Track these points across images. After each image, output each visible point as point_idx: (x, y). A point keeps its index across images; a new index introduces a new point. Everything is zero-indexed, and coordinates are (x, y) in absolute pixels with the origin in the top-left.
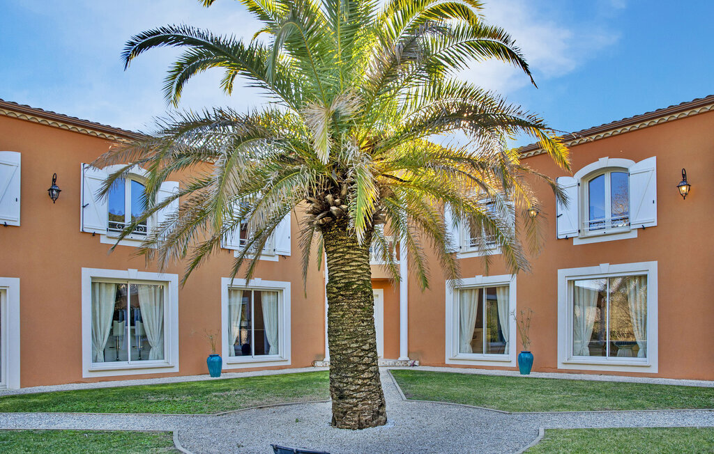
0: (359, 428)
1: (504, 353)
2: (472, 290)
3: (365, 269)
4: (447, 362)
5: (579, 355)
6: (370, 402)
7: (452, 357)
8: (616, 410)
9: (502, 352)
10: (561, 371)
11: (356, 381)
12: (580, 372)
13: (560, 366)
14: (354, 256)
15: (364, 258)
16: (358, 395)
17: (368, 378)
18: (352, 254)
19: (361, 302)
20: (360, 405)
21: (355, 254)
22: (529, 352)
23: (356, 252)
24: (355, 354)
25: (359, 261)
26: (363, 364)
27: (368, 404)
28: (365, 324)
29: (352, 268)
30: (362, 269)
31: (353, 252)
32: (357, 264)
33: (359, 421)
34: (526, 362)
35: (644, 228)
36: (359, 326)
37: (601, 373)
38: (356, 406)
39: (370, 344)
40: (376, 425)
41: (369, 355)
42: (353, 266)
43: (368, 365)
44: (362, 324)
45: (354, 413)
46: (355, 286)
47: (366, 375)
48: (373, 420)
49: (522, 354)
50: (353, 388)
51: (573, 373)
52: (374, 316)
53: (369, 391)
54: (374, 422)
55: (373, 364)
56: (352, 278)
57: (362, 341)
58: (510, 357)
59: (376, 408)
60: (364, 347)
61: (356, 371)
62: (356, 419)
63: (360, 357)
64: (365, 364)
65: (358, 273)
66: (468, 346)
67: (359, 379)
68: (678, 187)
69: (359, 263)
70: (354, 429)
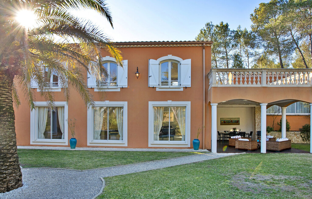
0: (8, 191)
1: (61, 139)
2: (45, 107)
3: (10, 100)
4: (31, 143)
5: (96, 139)
6: (14, 175)
7: (34, 141)
8: (123, 165)
9: (60, 138)
10: (89, 147)
11: (6, 164)
12: (97, 147)
13: (88, 144)
14: (4, 92)
15: (10, 93)
16: (7, 172)
17: (13, 161)
18: (3, 90)
19: (8, 118)
20: (8, 178)
21: (4, 91)
22: (75, 139)
23: (5, 89)
24: (5, 148)
25: (7, 95)
26: (10, 154)
27: (13, 176)
28: (11, 130)
29: (2, 99)
30: (8, 99)
31: (3, 89)
32: (6, 96)
33: (7, 187)
34: (73, 143)
35: (123, 88)
36: (7, 132)
37: (106, 147)
38: (6, 178)
39: (14, 142)
40: (17, 188)
41: (13, 148)
42: (3, 97)
43: (13, 154)
44: (9, 131)
45: (4, 182)
46: (5, 109)
47: (12, 160)
48: (16, 185)
49: (72, 139)
50: (4, 168)
51: (95, 147)
52: (15, 126)
53: (13, 168)
54: (16, 186)
55: (16, 153)
56: (3, 104)
57: (9, 141)
58: (65, 140)
59: (18, 177)
60: (10, 144)
61: (5, 158)
62: (5, 186)
63: (8, 150)
64: (11, 154)
65: (6, 102)
66: (43, 135)
67: (7, 162)
68: (136, 73)
69: (7, 96)
70: (4, 192)
